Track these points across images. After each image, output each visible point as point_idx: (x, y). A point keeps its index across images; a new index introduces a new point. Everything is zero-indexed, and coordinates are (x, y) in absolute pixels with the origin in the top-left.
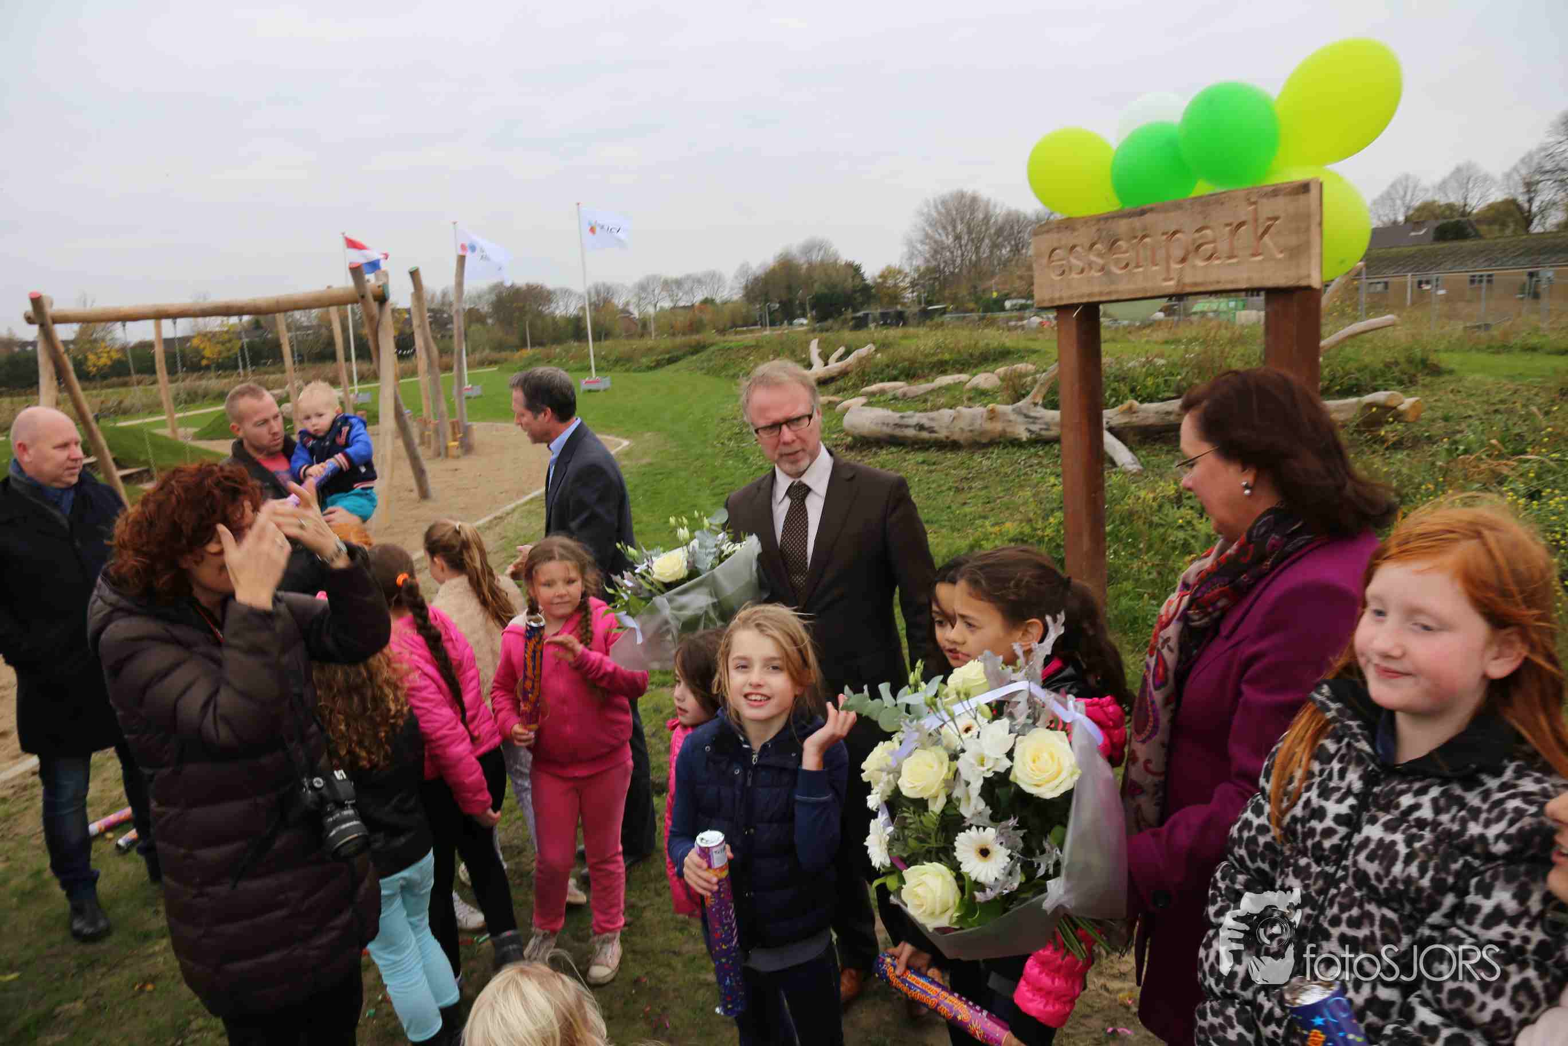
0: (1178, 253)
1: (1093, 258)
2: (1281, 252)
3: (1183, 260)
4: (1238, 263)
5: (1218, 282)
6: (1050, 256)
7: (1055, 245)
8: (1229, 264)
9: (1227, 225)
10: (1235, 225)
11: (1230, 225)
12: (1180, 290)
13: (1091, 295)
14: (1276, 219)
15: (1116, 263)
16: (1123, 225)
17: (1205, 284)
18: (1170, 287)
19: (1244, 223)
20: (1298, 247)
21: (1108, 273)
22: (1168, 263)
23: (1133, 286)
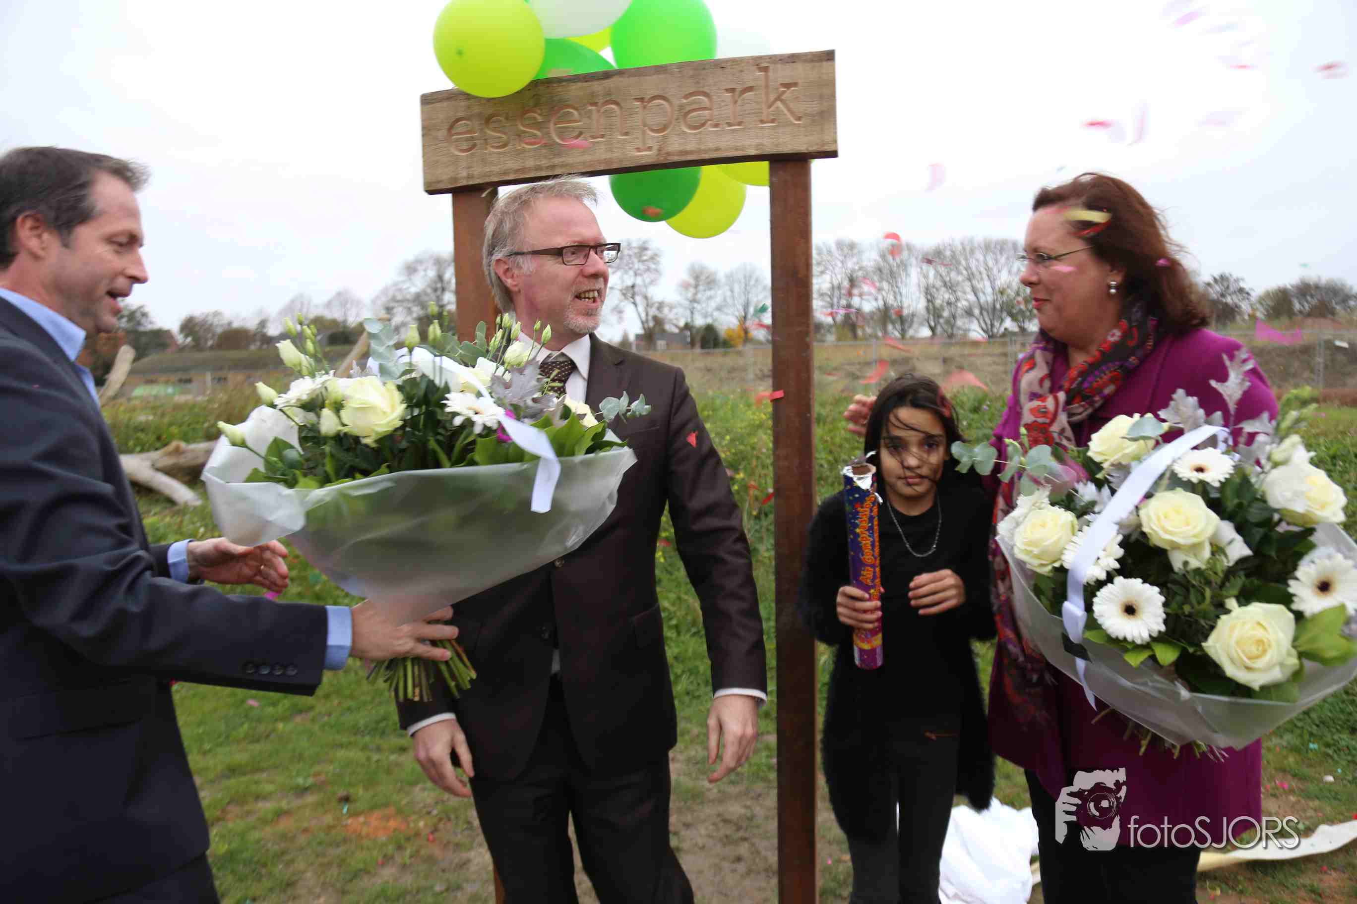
0: (655, 120)
1: (522, 128)
2: (799, 119)
3: (664, 128)
4: (744, 129)
5: (717, 149)
6: (451, 128)
7: (460, 114)
8: (734, 131)
9: (727, 90)
10: (739, 88)
11: (732, 90)
12: (662, 160)
13: (523, 170)
14: (795, 84)
15: (561, 133)
16: (575, 91)
17: (699, 151)
18: (647, 156)
19: (750, 89)
20: (822, 114)
21: (550, 146)
22: (644, 133)
23: (587, 158)
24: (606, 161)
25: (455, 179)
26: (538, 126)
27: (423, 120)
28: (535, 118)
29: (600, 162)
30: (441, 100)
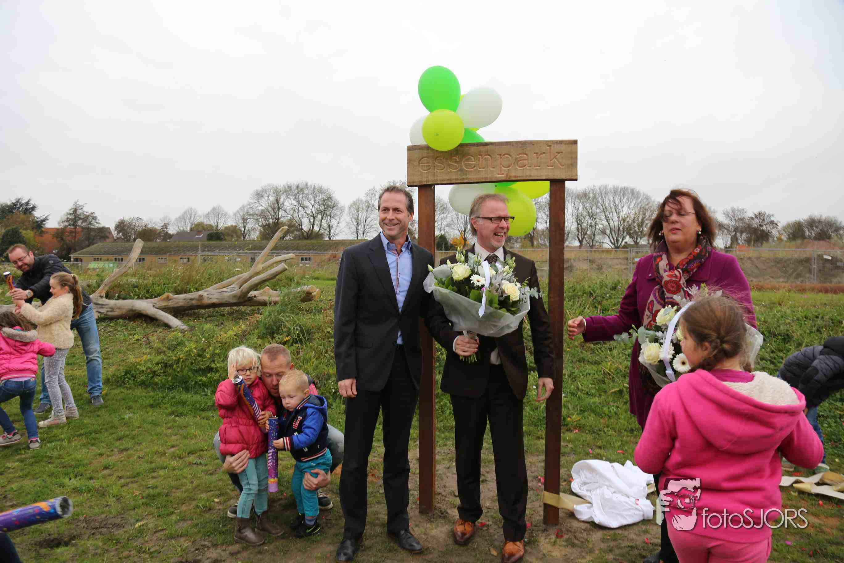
0: (506, 163)
1: (451, 163)
2: (563, 166)
3: (509, 166)
4: (541, 169)
5: (530, 176)
6: (420, 161)
7: (425, 155)
9: (535, 153)
10: (539, 153)
11: (537, 153)
12: (508, 179)
13: (450, 180)
14: (562, 152)
15: (466, 166)
16: (473, 149)
17: (523, 177)
18: (502, 177)
19: (544, 153)
20: (572, 164)
21: (461, 170)
22: (501, 167)
23: (477, 176)
24: (485, 178)
25: (421, 182)
26: (456, 162)
27: (408, 157)
28: (456, 159)
29: (482, 179)
30: (417, 149)
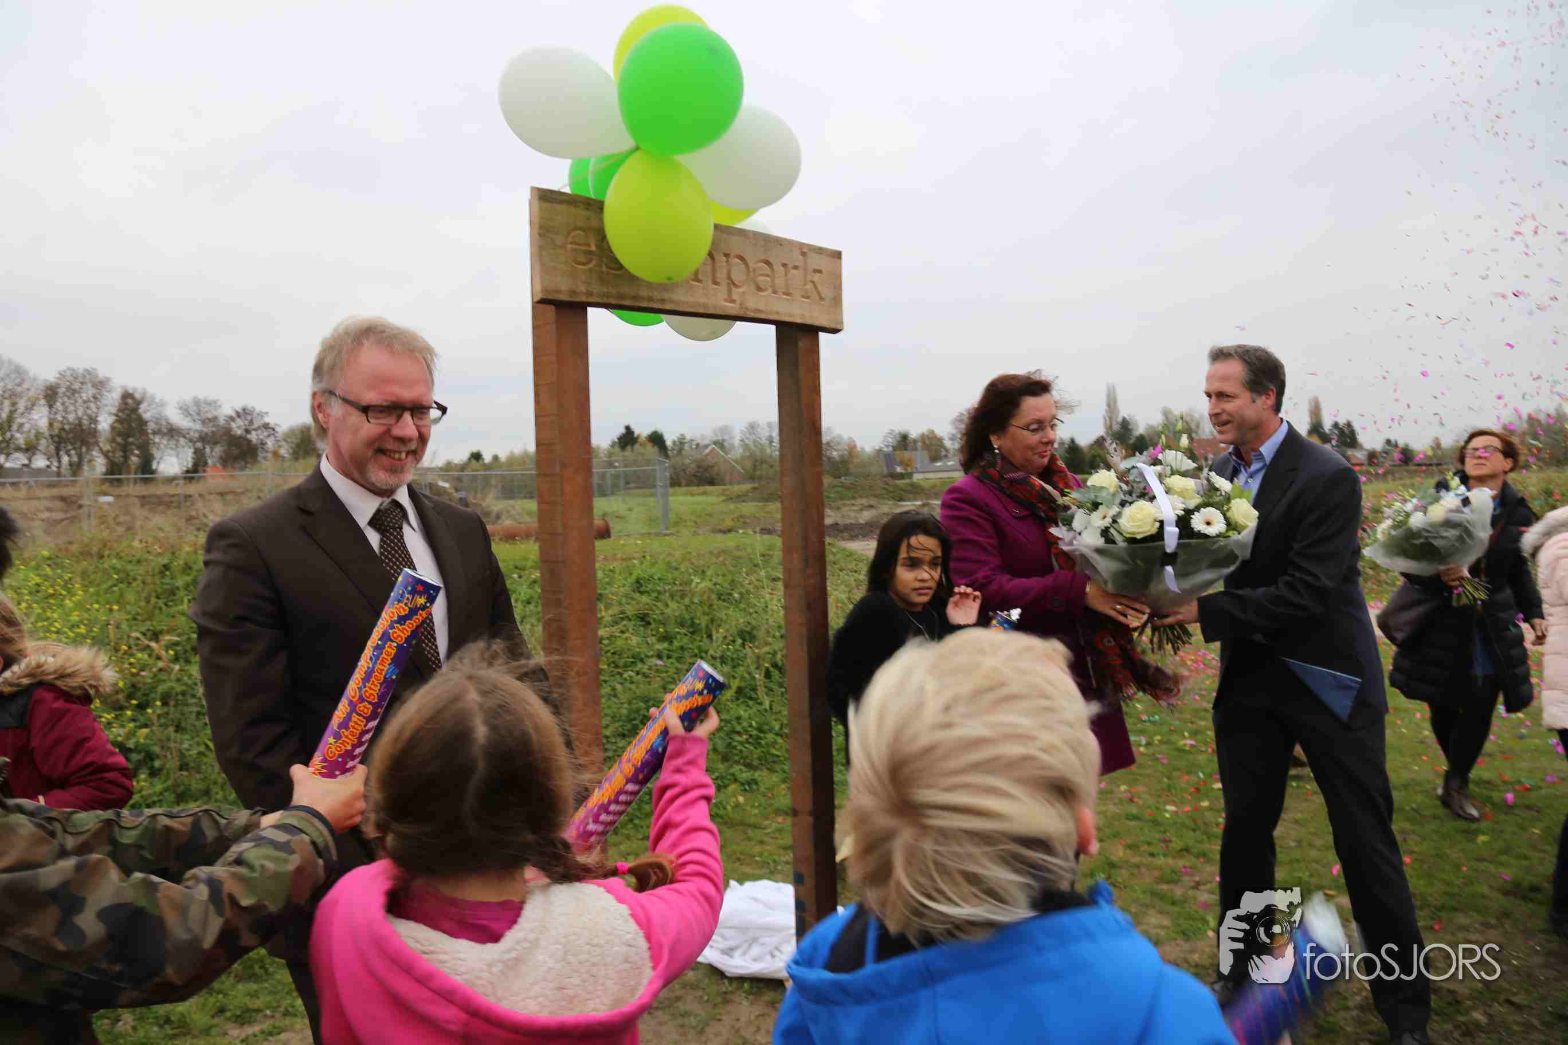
0: (739, 276)
2: (823, 299)
3: (743, 285)
4: (791, 300)
7: (580, 224)
8: (787, 299)
10: (789, 265)
11: (784, 265)
12: (741, 314)
14: (819, 271)
17: (766, 312)
18: (732, 309)
19: (796, 268)
20: (835, 300)
22: (729, 285)
23: (691, 299)
24: (705, 305)
25: (573, 292)
30: (561, 202)
